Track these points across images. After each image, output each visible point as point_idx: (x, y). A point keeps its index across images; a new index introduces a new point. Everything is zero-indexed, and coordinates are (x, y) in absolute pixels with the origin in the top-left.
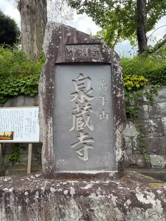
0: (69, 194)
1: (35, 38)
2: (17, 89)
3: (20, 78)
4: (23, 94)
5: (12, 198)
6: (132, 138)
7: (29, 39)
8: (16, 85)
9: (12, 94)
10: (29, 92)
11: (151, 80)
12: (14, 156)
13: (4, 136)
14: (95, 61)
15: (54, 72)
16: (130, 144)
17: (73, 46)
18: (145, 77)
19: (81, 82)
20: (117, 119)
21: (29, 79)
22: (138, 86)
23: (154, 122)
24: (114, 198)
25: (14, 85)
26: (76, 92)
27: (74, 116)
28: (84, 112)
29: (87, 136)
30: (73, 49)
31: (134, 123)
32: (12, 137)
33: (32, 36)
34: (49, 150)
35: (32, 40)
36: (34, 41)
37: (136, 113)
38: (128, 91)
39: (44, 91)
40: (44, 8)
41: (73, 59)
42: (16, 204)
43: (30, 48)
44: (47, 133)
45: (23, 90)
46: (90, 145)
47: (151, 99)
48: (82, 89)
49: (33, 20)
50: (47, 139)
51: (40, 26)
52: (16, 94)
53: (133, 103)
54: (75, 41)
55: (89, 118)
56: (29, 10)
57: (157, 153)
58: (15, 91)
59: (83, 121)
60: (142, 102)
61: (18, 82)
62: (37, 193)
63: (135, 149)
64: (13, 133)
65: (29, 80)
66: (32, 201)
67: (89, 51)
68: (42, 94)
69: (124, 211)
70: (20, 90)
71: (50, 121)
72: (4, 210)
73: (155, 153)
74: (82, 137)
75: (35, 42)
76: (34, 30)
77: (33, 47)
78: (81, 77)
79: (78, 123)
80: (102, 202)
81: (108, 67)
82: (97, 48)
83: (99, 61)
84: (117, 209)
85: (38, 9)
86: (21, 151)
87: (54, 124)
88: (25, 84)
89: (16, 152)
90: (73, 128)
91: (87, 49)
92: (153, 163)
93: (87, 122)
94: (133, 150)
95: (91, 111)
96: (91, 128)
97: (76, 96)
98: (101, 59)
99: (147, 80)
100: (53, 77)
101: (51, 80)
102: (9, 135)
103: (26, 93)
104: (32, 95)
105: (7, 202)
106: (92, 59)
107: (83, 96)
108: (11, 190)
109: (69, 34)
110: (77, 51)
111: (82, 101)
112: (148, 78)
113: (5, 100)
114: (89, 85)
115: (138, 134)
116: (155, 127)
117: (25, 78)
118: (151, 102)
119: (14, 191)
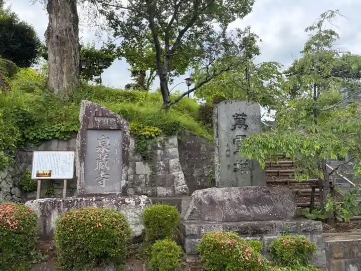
0: (92, 201)
1: (65, 70)
2: (52, 134)
3: (55, 124)
4: (57, 138)
5: (62, 204)
6: (146, 175)
7: (57, 71)
8: (51, 130)
9: (47, 138)
10: (63, 137)
11: (164, 131)
12: (49, 190)
13: (44, 174)
14: (112, 128)
15: (86, 133)
16: (144, 180)
17: (99, 118)
18: (160, 128)
19: (103, 140)
20: (124, 163)
21: (63, 125)
22: (153, 135)
23: (163, 163)
24: (114, 201)
25: (49, 130)
26: (100, 147)
27: (98, 161)
28: (104, 159)
29: (105, 173)
30: (98, 120)
31: (149, 164)
32: (50, 174)
33: (62, 69)
34: (82, 181)
35: (62, 72)
36: (63, 74)
37: (151, 156)
38: (146, 139)
39: (79, 146)
40: (75, 37)
41: (98, 127)
42: (64, 207)
43: (59, 81)
44: (81, 171)
45: (57, 135)
46: (107, 178)
47: (163, 145)
48: (103, 145)
49: (64, 51)
50: (80, 175)
51: (71, 58)
52: (50, 138)
53: (149, 147)
54: (100, 115)
55: (107, 162)
56: (59, 41)
57: (163, 186)
58: (50, 135)
59: (103, 164)
60: (156, 148)
61: (52, 128)
62: (76, 201)
63: (147, 183)
64: (51, 171)
65: (63, 127)
66: (73, 205)
67: (109, 121)
68: (78, 148)
69: (118, 206)
70: (54, 135)
71: (83, 164)
72: (57, 211)
73: (161, 186)
74: (103, 173)
75: (65, 74)
76: (63, 62)
77: (62, 81)
78: (103, 137)
79: (100, 165)
80: (108, 203)
81: (120, 132)
82: (113, 120)
83: (114, 128)
84: (115, 206)
85: (69, 40)
86: (55, 186)
87: (85, 166)
88: (59, 130)
89: (51, 187)
90: (97, 168)
91: (107, 120)
92: (159, 193)
93: (105, 165)
94: (146, 185)
95: (108, 158)
96: (108, 168)
97: (100, 148)
98: (116, 127)
99: (161, 131)
100: (86, 137)
101: (84, 139)
102: (48, 173)
103: (60, 138)
104: (65, 139)
105: (59, 207)
106: (110, 127)
107: (104, 149)
108: (61, 200)
109: (97, 110)
110: (101, 121)
111: (103, 152)
112: (162, 129)
113: (40, 143)
114: (108, 142)
115: (151, 172)
116: (163, 166)
117: (59, 124)
118: (164, 148)
119: (63, 201)
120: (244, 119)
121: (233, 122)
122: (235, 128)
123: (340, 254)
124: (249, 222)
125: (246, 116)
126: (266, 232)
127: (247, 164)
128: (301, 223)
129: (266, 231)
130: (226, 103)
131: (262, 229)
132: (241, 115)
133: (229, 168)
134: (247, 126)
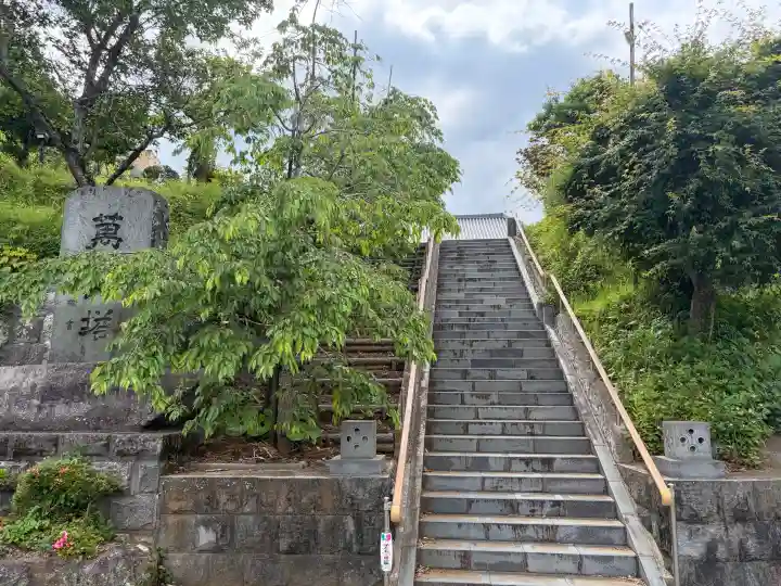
23: (31, 321)
115: (5, 338)
120: (117, 226)
121: (93, 232)
122: (94, 245)
123: (183, 504)
124: (21, 433)
125: (121, 218)
126: (41, 453)
127: (109, 319)
128: (116, 437)
129: (42, 451)
130: (83, 193)
131: (33, 446)
132: (111, 217)
133: (69, 328)
134: (120, 240)
